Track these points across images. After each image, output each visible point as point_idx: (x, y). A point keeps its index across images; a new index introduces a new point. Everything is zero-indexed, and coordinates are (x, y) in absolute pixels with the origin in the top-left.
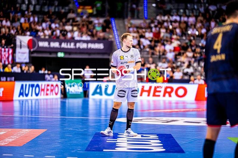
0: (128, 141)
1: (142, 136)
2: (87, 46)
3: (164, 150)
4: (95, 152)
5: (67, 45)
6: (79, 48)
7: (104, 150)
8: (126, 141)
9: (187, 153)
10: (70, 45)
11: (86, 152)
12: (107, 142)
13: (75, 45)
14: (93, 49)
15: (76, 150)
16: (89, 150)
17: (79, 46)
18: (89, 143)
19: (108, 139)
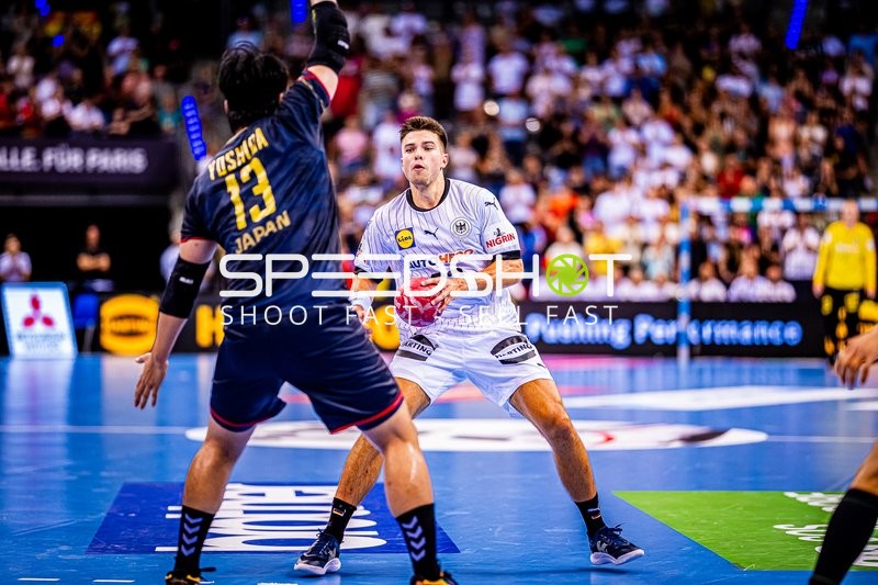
0: (246, 512)
1: (299, 494)
2: (82, 161)
3: (382, 542)
4: (127, 557)
5: (8, 157)
6: (53, 169)
7: (158, 549)
8: (241, 514)
9: (465, 552)
10: (20, 157)
11: (91, 556)
12: (168, 516)
13: (39, 156)
14: (106, 174)
15: (54, 550)
16: (104, 551)
17: (53, 160)
18: (100, 524)
19: (171, 508)
